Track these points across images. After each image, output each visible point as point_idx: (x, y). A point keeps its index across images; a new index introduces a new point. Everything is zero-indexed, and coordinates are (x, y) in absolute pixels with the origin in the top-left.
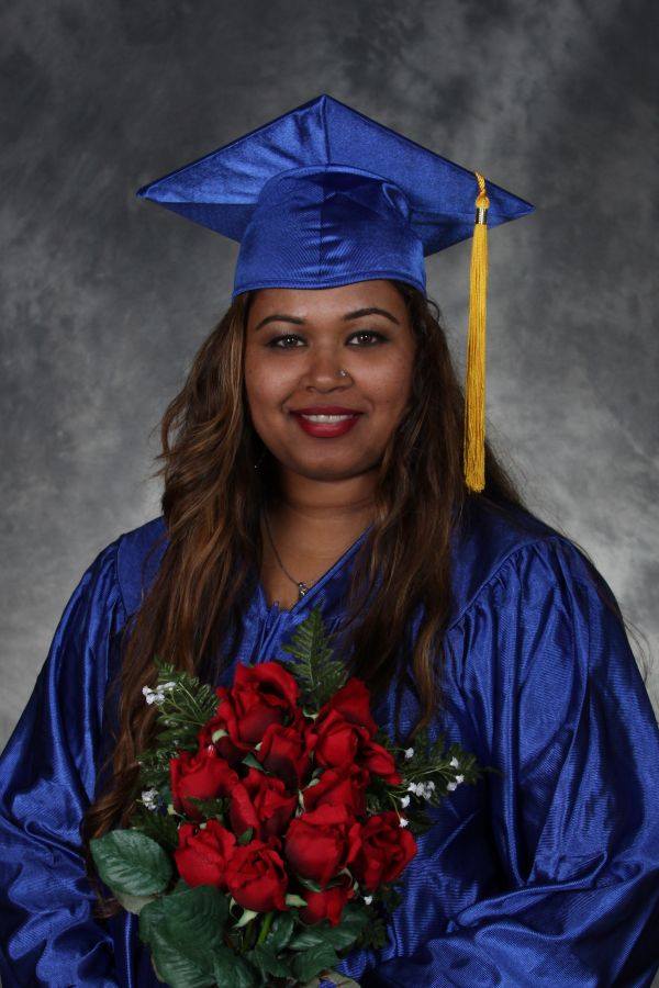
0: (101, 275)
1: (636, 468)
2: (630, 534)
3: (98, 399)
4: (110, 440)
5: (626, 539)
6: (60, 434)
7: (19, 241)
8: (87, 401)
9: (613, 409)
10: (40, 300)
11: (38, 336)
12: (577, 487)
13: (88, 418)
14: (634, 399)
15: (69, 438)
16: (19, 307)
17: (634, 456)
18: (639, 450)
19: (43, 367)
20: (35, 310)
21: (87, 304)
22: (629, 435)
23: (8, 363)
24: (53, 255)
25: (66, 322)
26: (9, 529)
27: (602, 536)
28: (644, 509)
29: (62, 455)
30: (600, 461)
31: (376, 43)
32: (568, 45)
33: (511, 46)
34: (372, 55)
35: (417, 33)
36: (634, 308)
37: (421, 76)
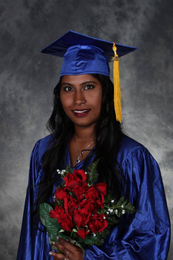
0: (29, 87)
1: (163, 128)
2: (163, 145)
3: (30, 117)
4: (33, 127)
5: (162, 146)
6: (21, 126)
7: (9, 79)
8: (27, 118)
9: (157, 114)
10: (15, 93)
11: (14, 102)
12: (149, 134)
13: (28, 122)
14: (162, 112)
15: (23, 127)
16: (9, 95)
17: (163, 126)
18: (164, 124)
19: (16, 110)
20: (13, 96)
21: (26, 94)
22: (161, 120)
23: (7, 109)
24: (17, 82)
25: (21, 99)
26: (10, 150)
27: (156, 146)
28: (166, 139)
29: (21, 131)
30: (154, 127)
31: (95, 26)
32: (142, 25)
33: (128, 26)
34: (94, 29)
35: (105, 23)
36: (161, 89)
37: (106, 34)
